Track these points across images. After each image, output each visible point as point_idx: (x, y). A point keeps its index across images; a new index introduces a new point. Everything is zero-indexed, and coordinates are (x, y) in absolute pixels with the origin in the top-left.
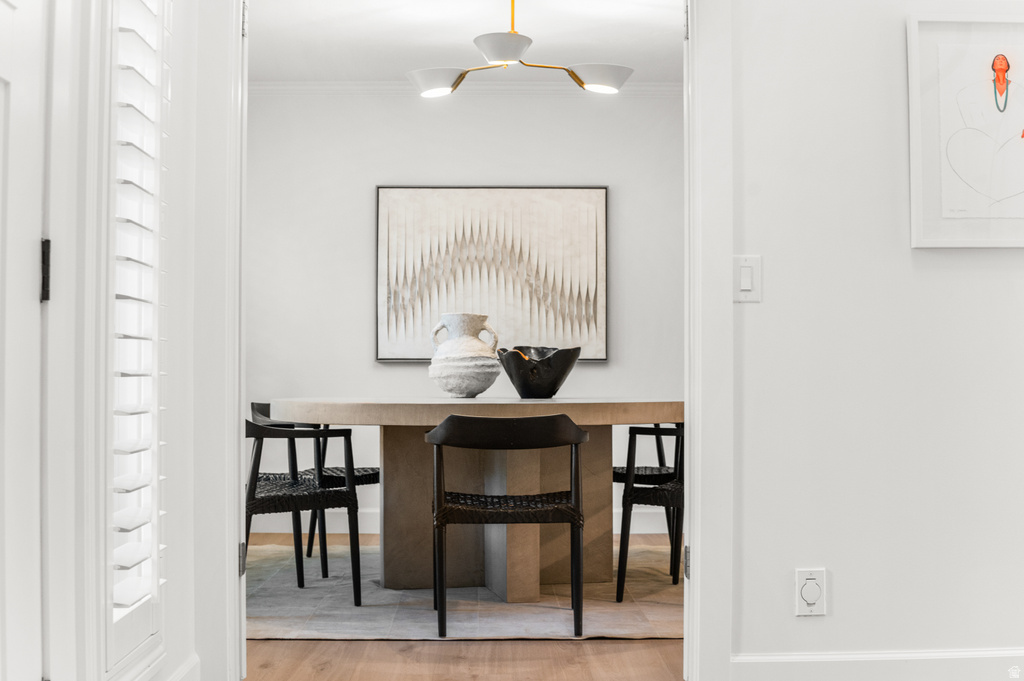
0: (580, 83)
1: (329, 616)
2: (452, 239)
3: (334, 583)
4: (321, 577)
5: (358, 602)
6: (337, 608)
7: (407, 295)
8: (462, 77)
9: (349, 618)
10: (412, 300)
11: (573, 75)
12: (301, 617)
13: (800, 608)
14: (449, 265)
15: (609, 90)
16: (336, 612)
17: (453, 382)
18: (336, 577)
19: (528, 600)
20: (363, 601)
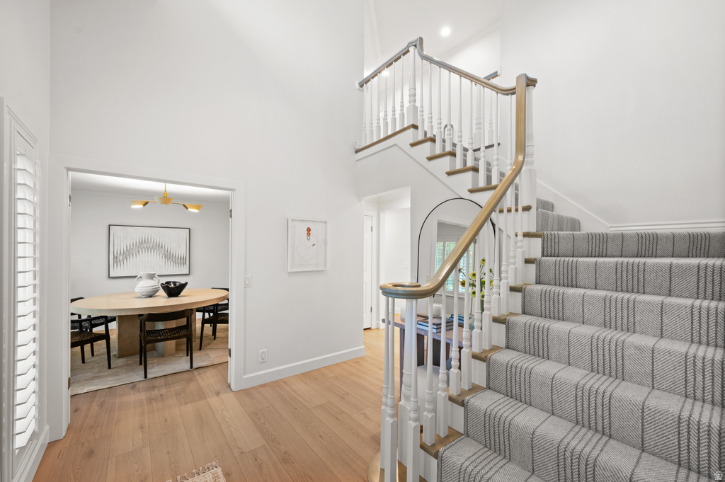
0: (187, 208)
1: (99, 376)
2: (138, 241)
3: (97, 358)
4: (91, 356)
5: (110, 367)
6: (101, 372)
7: (121, 258)
8: (147, 203)
9: (107, 376)
10: (123, 259)
11: (184, 206)
12: (87, 380)
13: (260, 360)
14: (137, 249)
15: (196, 211)
16: (102, 374)
17: (144, 293)
18: (98, 355)
19: (172, 355)
20: (112, 366)
